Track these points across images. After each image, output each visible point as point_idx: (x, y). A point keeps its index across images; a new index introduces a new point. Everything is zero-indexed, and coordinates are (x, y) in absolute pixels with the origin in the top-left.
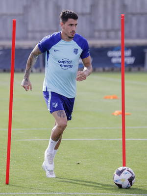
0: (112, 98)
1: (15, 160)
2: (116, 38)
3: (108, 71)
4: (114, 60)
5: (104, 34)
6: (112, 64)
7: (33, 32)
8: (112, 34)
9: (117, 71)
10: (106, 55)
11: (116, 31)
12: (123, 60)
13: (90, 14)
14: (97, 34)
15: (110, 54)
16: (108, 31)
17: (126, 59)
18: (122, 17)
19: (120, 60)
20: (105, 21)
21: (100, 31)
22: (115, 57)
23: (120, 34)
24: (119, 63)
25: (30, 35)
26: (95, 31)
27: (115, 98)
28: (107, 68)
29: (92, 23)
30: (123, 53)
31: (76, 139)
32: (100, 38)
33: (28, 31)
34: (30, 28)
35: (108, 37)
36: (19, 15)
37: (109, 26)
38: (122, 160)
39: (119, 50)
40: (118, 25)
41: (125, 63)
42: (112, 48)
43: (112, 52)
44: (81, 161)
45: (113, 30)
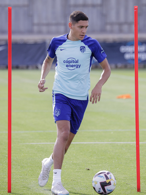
0: (125, 98)
1: (19, 165)
2: (129, 32)
3: (121, 68)
4: (127, 56)
5: (116, 28)
6: (125, 60)
7: (39, 25)
8: (125, 27)
9: (131, 68)
10: (119, 50)
11: (129, 24)
12: (136, 56)
13: (101, 5)
14: (108, 27)
15: (123, 49)
16: (120, 24)
17: (139, 56)
18: (135, 9)
19: (133, 56)
20: (118, 13)
21: (112, 24)
22: (128, 53)
23: (133, 27)
24: (132, 60)
25: (36, 28)
26: (106, 24)
27: (128, 97)
28: (119, 65)
29: (104, 16)
30: (136, 49)
31: (85, 143)
32: (112, 32)
33: (33, 24)
34: (36, 21)
35: (121, 31)
36: (24, 6)
37: (122, 19)
38: (136, 166)
39: (132, 45)
40: (131, 18)
41: (140, 60)
42: (125, 43)
43: (125, 47)
44: (91, 167)
45: (126, 23)
